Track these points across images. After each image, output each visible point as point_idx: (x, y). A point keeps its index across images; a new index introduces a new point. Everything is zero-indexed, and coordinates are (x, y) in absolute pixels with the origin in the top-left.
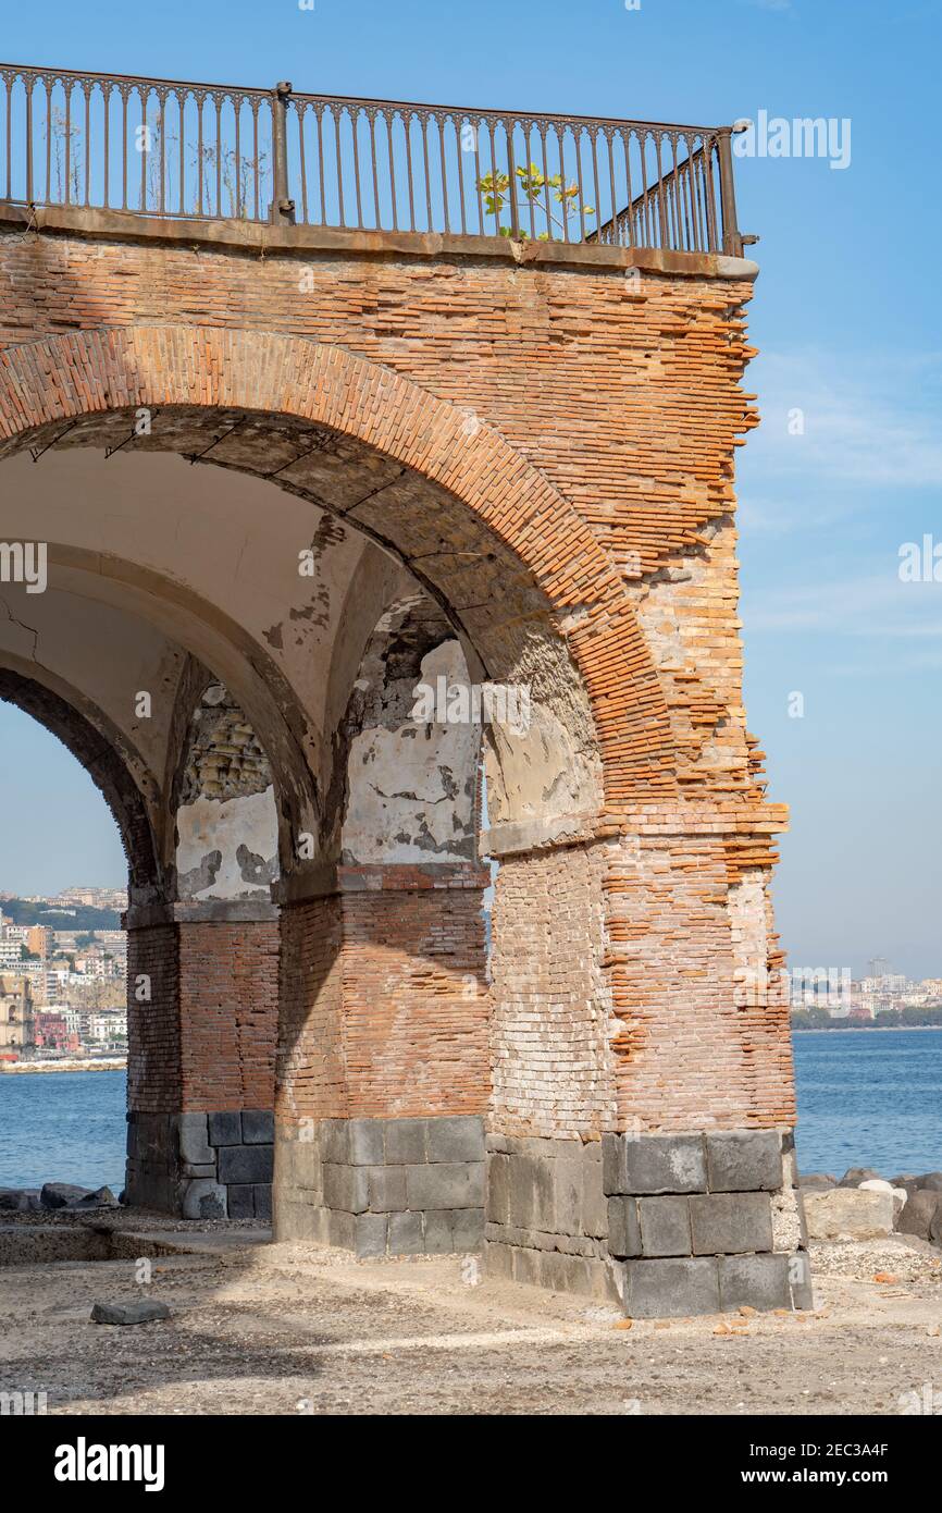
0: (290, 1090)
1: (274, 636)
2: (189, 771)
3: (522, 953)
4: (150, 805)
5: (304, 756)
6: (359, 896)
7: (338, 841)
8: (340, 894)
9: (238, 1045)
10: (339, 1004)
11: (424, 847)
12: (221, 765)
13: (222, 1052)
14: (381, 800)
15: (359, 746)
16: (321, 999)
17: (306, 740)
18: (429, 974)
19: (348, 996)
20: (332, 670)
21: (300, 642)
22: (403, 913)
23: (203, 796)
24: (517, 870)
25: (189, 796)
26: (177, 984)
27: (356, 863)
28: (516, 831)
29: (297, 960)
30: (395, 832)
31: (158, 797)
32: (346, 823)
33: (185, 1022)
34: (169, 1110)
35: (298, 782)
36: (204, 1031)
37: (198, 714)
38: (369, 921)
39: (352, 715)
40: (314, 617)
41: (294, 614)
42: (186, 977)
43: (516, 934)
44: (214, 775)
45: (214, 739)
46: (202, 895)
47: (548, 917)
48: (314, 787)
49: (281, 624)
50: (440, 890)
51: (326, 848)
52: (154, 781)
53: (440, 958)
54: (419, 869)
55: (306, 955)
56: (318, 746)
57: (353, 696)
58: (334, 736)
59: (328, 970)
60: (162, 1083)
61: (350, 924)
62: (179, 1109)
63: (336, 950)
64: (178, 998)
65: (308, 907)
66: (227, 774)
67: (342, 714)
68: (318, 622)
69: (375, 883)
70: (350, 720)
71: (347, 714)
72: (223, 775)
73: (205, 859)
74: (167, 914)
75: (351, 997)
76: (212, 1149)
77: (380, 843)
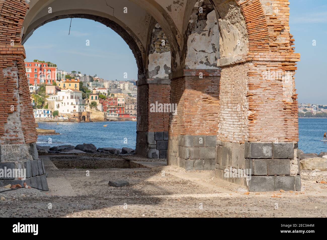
8: (184, 77)
43: (226, 87)
47: (234, 83)
50: (211, 76)
61: (186, 84)
65: (177, 80)
69: (194, 74)
73: (156, 68)
74: (146, 82)
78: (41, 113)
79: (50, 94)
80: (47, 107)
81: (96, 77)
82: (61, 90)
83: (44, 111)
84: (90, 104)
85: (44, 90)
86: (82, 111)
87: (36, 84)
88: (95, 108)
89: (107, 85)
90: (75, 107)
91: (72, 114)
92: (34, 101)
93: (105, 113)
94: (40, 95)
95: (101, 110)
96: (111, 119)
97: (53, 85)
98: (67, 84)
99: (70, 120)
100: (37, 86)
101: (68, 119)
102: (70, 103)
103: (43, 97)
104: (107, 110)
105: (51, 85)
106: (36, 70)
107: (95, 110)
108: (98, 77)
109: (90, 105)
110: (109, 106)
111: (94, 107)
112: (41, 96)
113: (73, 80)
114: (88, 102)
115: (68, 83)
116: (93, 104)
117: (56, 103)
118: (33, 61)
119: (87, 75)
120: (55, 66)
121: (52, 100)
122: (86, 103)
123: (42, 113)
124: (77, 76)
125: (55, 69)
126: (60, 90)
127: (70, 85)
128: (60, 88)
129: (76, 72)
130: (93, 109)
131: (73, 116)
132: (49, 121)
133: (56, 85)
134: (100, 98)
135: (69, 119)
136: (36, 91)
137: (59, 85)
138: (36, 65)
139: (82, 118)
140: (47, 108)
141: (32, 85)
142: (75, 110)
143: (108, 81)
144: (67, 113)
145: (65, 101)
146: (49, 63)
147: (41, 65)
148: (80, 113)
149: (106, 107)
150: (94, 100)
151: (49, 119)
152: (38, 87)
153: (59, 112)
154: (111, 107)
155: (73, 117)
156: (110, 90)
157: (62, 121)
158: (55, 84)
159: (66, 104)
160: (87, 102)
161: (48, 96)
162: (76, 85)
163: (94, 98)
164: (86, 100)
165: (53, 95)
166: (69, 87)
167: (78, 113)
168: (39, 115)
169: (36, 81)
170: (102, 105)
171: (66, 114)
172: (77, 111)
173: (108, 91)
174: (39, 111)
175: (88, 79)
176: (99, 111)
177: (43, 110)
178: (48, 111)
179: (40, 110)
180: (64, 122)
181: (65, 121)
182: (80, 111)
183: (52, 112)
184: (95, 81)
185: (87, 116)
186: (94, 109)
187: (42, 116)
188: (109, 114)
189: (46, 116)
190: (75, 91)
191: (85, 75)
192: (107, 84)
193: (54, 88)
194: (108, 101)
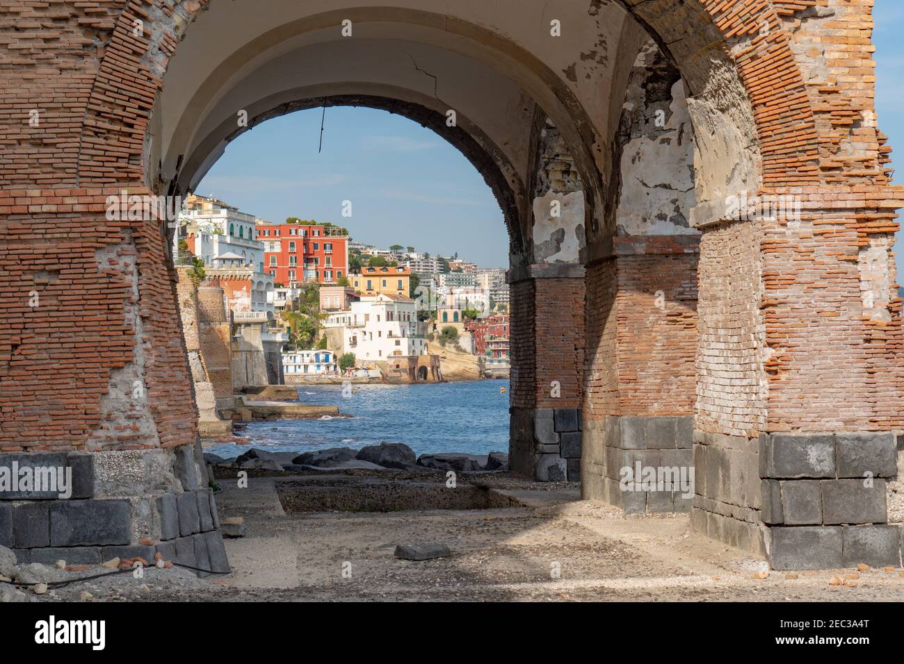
0: (590, 395)
1: (570, 73)
2: (541, 173)
3: (714, 298)
4: (517, 197)
5: (593, 159)
6: (630, 258)
7: (614, 219)
8: (615, 257)
9: (576, 363)
10: (614, 335)
11: (677, 223)
12: (564, 169)
13: (564, 368)
14: (645, 190)
15: (628, 151)
16: (606, 331)
17: (594, 147)
18: (680, 314)
19: (621, 329)
20: (611, 97)
21: (588, 76)
22: (661, 270)
23: (551, 190)
24: (712, 237)
25: (541, 191)
26: (534, 320)
27: (627, 235)
28: (710, 209)
29: (594, 304)
30: (656, 212)
31: (522, 192)
32: (620, 206)
33: (539, 346)
34: (529, 406)
35: (592, 177)
36: (551, 353)
37: (544, 133)
38: (636, 276)
39: (623, 129)
40: (597, 58)
41: (583, 57)
42: (539, 316)
43: (712, 284)
44: (559, 176)
45: (558, 150)
46: (551, 259)
47: (729, 271)
48: (600, 181)
49: (574, 64)
50: (688, 254)
51: (609, 224)
52: (520, 181)
53: (688, 303)
54: (673, 239)
55: (599, 300)
56: (603, 151)
57: (623, 114)
58: (612, 144)
59: (609, 311)
60: (526, 388)
61: (622, 278)
62: (534, 406)
63: (613, 296)
64: (534, 330)
65: (599, 266)
66: (569, 175)
67: (616, 129)
68: (600, 62)
69: (640, 249)
70: (624, 130)
71: (620, 128)
72: (566, 176)
73: (553, 234)
74: (527, 272)
75: (623, 330)
76: (557, 434)
77: (645, 220)
78: (307, 360)
79: (330, 310)
80: (323, 345)
81: (455, 261)
82: (362, 298)
83: (317, 355)
84: (441, 333)
85: (316, 298)
86: (418, 353)
87: (293, 285)
88: (453, 345)
89: (487, 282)
90: (398, 343)
91: (391, 362)
92: (289, 328)
93: (480, 358)
94: (304, 312)
95: (469, 349)
96: (497, 373)
97: (339, 285)
98: (376, 282)
99: (385, 379)
100: (297, 287)
101: (381, 376)
102: (385, 334)
103: (314, 319)
104: (487, 350)
105: (335, 285)
106: (292, 245)
107: (454, 350)
108: (461, 261)
109: (439, 337)
110: (491, 338)
111: (449, 341)
112: (306, 316)
113: (391, 270)
114: (435, 327)
115: (378, 278)
116: (447, 333)
117: (348, 334)
118: (284, 222)
119: (433, 257)
120: (344, 232)
121: (338, 325)
122: (429, 332)
123: (311, 361)
124: (406, 260)
125: (344, 240)
126: (357, 299)
127: (384, 285)
128: (359, 293)
129: (402, 248)
130: (447, 348)
131: (394, 368)
132: (330, 381)
133: (346, 286)
134: (466, 317)
135: (383, 377)
136: (295, 301)
137: (356, 284)
138: (293, 233)
139: (419, 373)
140: (325, 347)
141: (283, 285)
142: (400, 352)
143: (489, 270)
144: (379, 359)
145: (372, 326)
146: (329, 225)
147: (306, 232)
148: (413, 359)
149: (484, 340)
150: (450, 323)
151: (330, 377)
152: (299, 291)
153: (357, 357)
154: (497, 340)
155: (395, 371)
156: (495, 295)
157: (364, 381)
158: (344, 283)
159: (375, 335)
160: (430, 330)
161: (325, 315)
162: (400, 282)
163: (450, 317)
164: (428, 324)
165: (340, 311)
166: (384, 289)
167: (406, 360)
168: (302, 367)
169: (293, 275)
170: (474, 337)
171: (376, 363)
172: (405, 353)
173: (491, 298)
174: (303, 355)
175: (436, 266)
176: (465, 351)
177: (313, 352)
178: (327, 357)
179: (305, 352)
180: (369, 383)
181: (372, 380)
182: (411, 355)
183: (339, 357)
184: (454, 271)
185: (433, 368)
186: (450, 347)
187: (312, 369)
188: (491, 361)
189: (323, 369)
190: (398, 299)
191: (427, 256)
192: (487, 278)
193: (343, 292)
194: (487, 324)
